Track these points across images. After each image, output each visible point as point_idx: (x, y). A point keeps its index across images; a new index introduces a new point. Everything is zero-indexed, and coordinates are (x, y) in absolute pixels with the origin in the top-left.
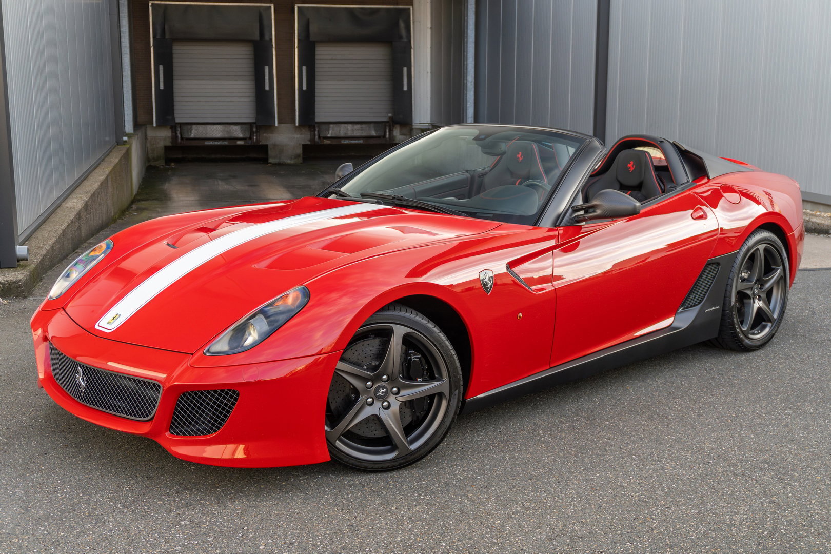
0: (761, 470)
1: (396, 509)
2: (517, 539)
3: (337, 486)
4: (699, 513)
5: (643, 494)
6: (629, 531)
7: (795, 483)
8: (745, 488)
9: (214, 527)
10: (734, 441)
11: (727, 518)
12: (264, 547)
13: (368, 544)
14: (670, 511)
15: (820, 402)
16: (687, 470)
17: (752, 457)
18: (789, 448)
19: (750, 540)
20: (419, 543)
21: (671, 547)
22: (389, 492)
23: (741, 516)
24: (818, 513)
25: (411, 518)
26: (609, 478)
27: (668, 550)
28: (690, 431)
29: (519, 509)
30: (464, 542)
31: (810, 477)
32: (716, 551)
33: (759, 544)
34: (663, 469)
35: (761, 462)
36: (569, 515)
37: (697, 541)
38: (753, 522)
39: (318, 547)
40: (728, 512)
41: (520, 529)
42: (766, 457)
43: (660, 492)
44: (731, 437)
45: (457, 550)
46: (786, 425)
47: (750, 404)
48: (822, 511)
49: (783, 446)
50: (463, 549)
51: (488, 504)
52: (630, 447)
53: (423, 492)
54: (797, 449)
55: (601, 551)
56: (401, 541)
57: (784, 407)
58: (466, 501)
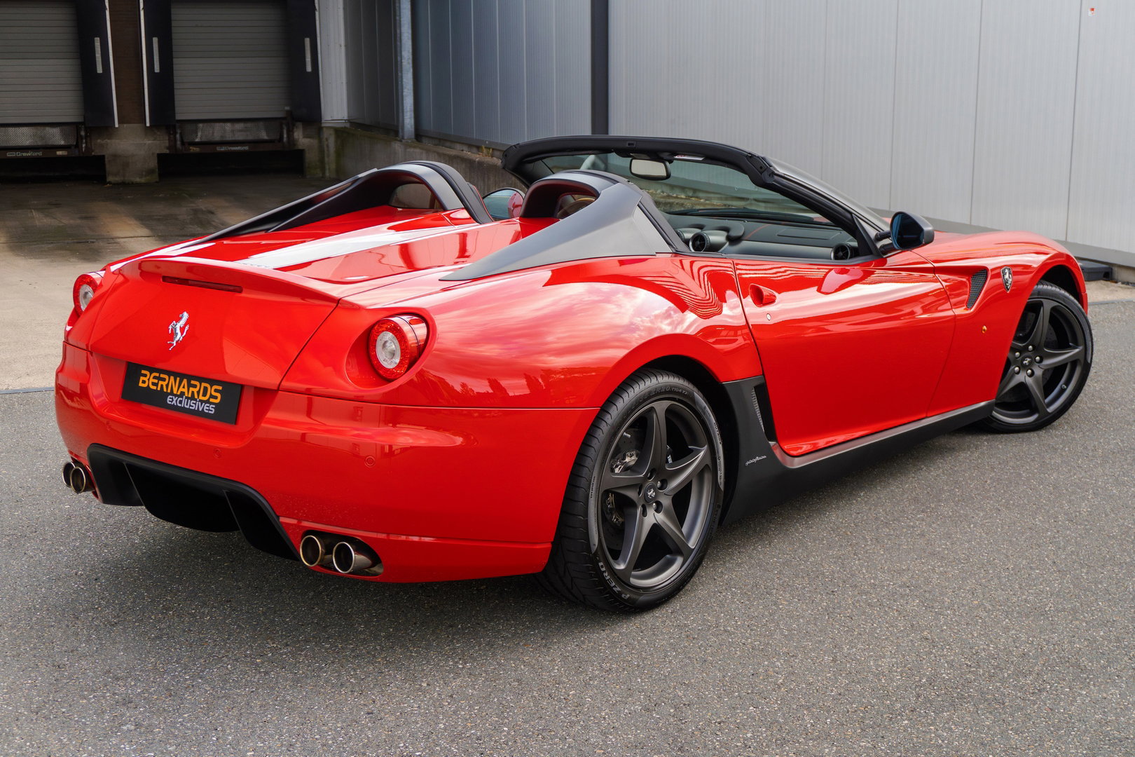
0: (902, 596)
1: (428, 685)
2: (604, 714)
3: (336, 658)
4: (834, 660)
5: (757, 640)
6: (750, 691)
7: (949, 612)
8: (887, 623)
9: (173, 730)
10: (859, 560)
11: (872, 664)
12: (253, 753)
13: (399, 737)
14: (797, 661)
15: (959, 500)
16: (806, 603)
17: (888, 580)
18: (931, 566)
19: (906, 691)
20: (471, 729)
21: (808, 708)
22: (413, 662)
23: (888, 660)
24: (984, 649)
25: (451, 696)
26: (708, 621)
27: (805, 712)
28: (800, 551)
29: (597, 672)
30: (532, 723)
31: (965, 602)
32: (867, 709)
33: (918, 696)
34: (775, 604)
35: (900, 587)
36: (665, 676)
37: (839, 697)
38: (905, 667)
39: (331, 747)
40: (871, 656)
41: (605, 699)
42: (904, 579)
43: (777, 636)
44: (854, 554)
45: (525, 736)
46: (922, 535)
47: (870, 509)
48: (988, 645)
49: (923, 563)
50: (533, 733)
51: (553, 669)
52: (727, 577)
53: (460, 659)
54: (942, 566)
55: (718, 720)
56: (445, 729)
57: (914, 510)
58: (522, 667)
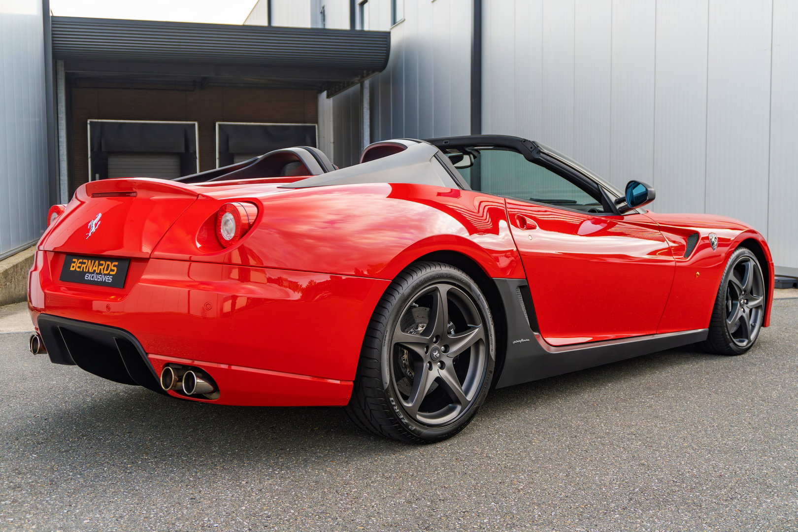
0: (629, 440)
1: (247, 483)
2: (374, 504)
3: (187, 465)
4: (567, 476)
5: (510, 463)
6: (494, 493)
7: (664, 449)
8: (614, 454)
9: (38, 505)
10: (600, 419)
11: (597, 478)
12: (88, 521)
13: (207, 514)
14: (538, 475)
15: (681, 389)
16: (554, 442)
17: (620, 431)
18: (654, 423)
19: (621, 496)
20: (265, 511)
21: (539, 505)
22: (242, 469)
23: (611, 476)
24: (689, 472)
25: (261, 490)
26: (476, 451)
27: (536, 507)
28: (557, 413)
29: (379, 478)
30: (315, 508)
31: (677, 444)
32: (586, 507)
33: (631, 499)
34: (530, 442)
35: (628, 434)
36: (431, 482)
37: (566, 499)
38: (623, 481)
39: (151, 519)
40: (597, 474)
41: (378, 495)
42: (632, 430)
43: (527, 460)
44: (597, 416)
45: (305, 516)
46: (650, 407)
47: (614, 392)
48: (692, 470)
49: (648, 422)
50: (313, 514)
51: (347, 475)
52: (498, 426)
53: (279, 468)
54: (662, 424)
55: (464, 510)
56: (245, 510)
57: (646, 393)
58: (323, 474)
